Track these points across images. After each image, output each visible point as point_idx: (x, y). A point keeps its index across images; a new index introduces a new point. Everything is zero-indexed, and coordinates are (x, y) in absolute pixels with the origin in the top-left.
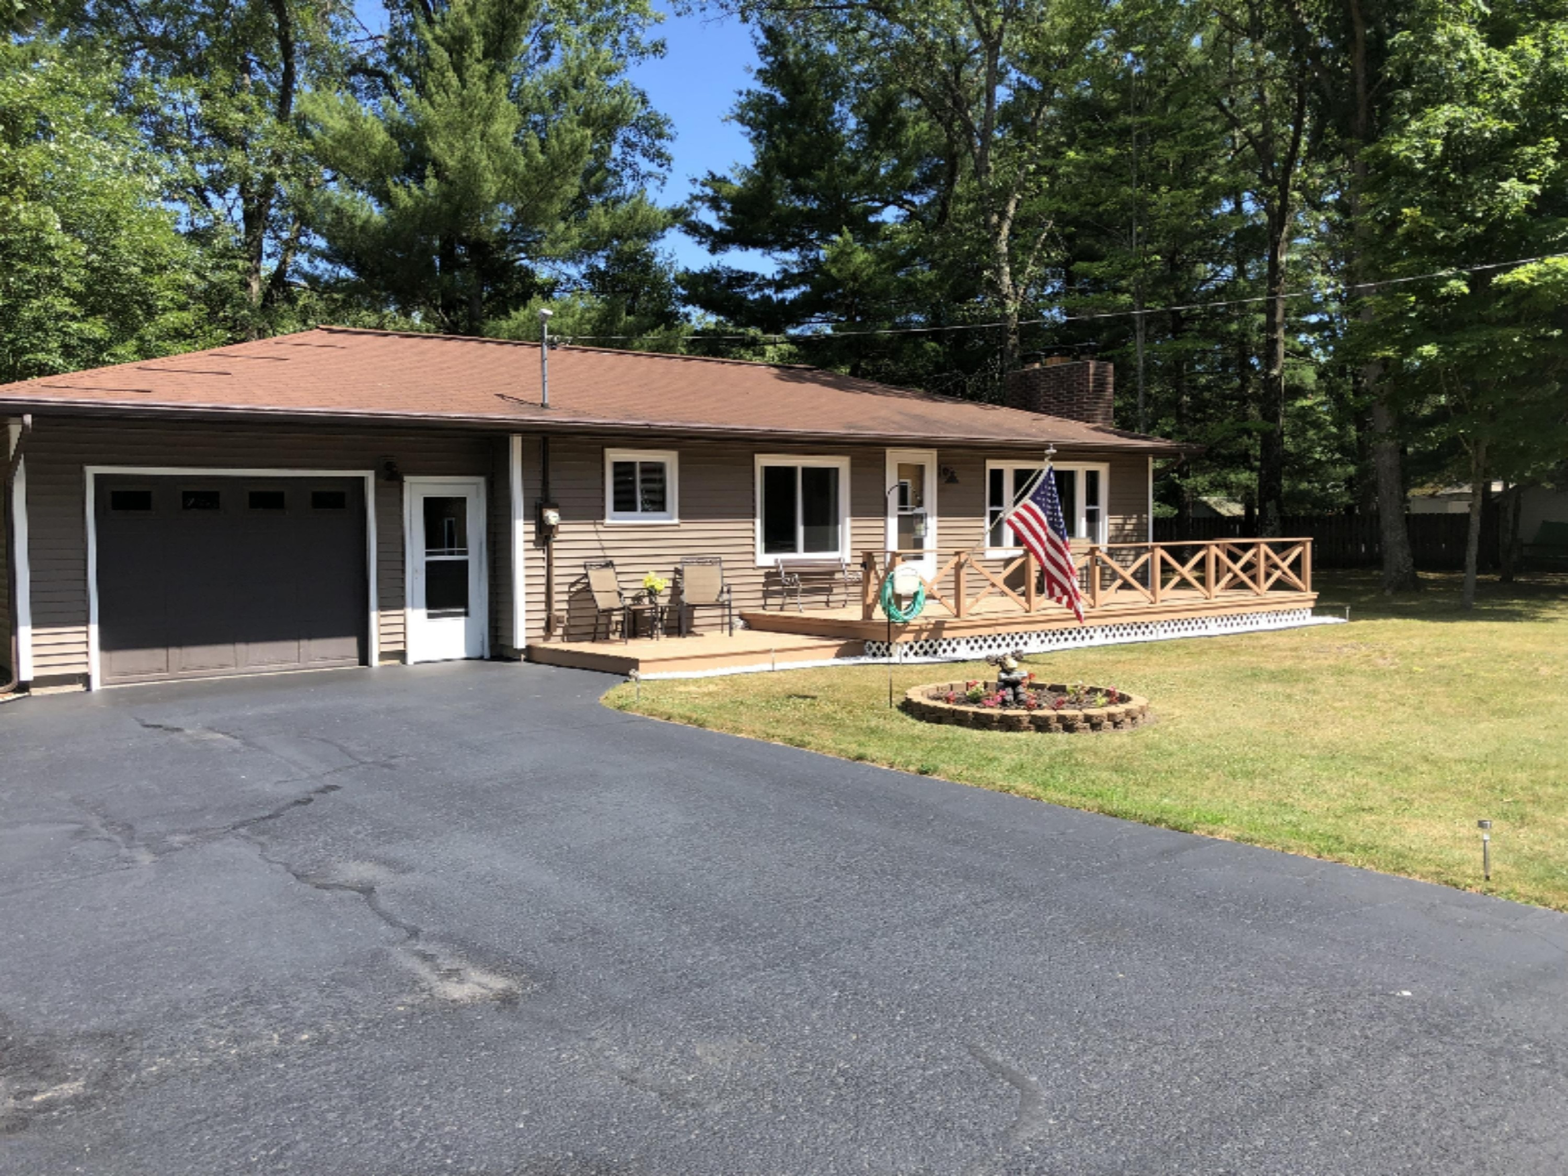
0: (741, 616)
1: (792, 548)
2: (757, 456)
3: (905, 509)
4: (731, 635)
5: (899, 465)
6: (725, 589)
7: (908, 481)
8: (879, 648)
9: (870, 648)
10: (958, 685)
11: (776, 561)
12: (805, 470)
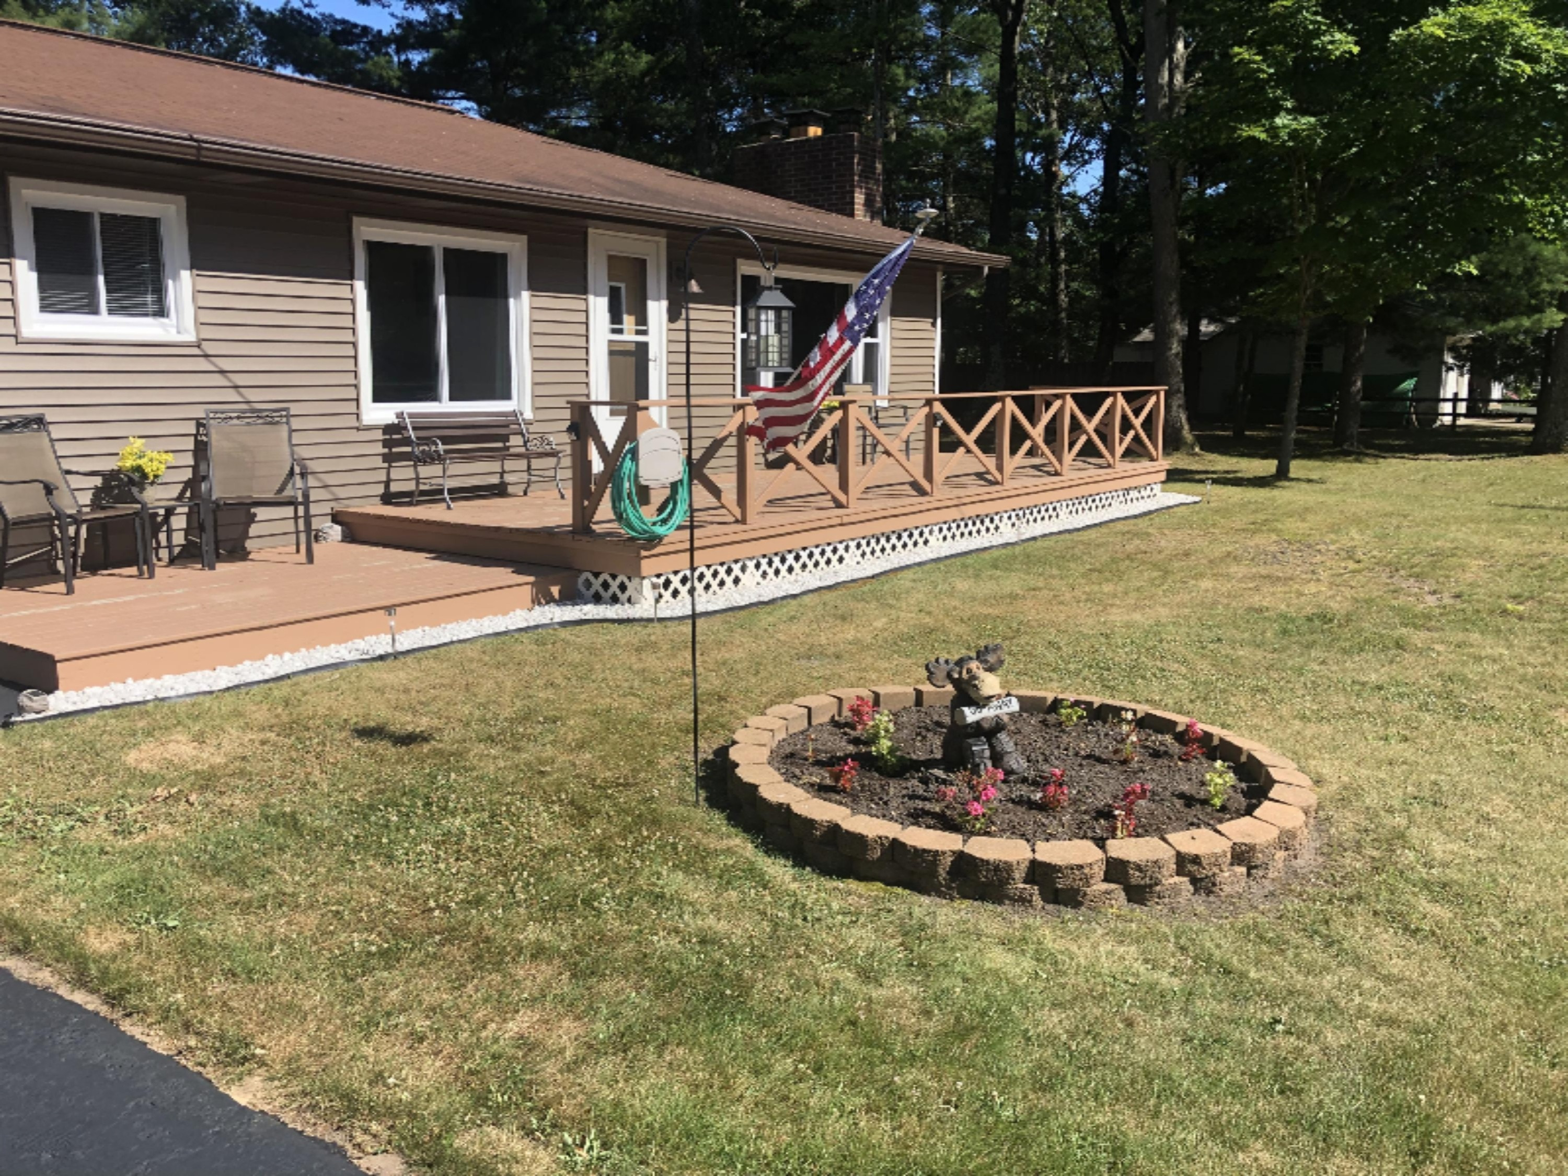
0: (336, 518)
1: (432, 395)
2: (356, 220)
3: (620, 331)
4: (310, 559)
5: (611, 258)
6: (297, 470)
7: (622, 286)
8: (606, 585)
9: (588, 584)
10: (821, 708)
11: (400, 415)
12: (447, 252)
